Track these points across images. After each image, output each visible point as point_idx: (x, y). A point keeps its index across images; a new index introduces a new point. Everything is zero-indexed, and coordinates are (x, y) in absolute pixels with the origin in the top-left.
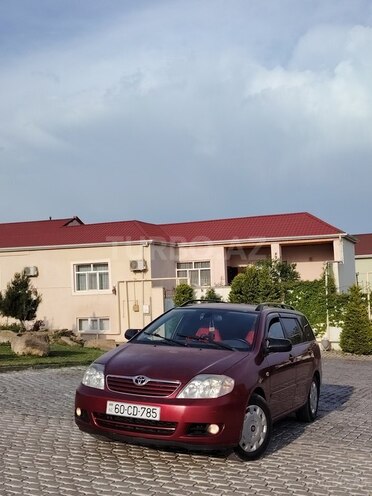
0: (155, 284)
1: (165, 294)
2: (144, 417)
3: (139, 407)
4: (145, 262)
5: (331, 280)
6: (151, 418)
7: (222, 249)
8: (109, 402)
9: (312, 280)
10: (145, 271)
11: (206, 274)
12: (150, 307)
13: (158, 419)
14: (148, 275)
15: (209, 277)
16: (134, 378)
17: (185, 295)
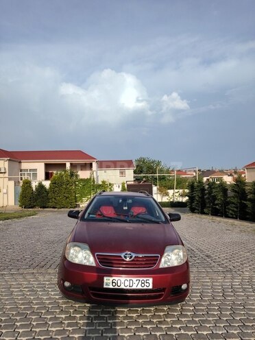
0: (10, 179)
1: (15, 184)
2: (139, 287)
3: (134, 279)
4: (5, 169)
5: (94, 179)
6: (145, 287)
7: (43, 164)
8: (105, 278)
9: (86, 178)
10: (5, 173)
11: (35, 175)
12: (7, 190)
13: (151, 287)
14: (7, 175)
15: (36, 176)
16: (122, 255)
17: (27, 184)
